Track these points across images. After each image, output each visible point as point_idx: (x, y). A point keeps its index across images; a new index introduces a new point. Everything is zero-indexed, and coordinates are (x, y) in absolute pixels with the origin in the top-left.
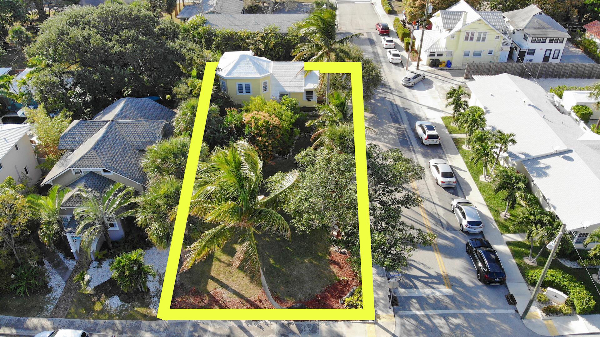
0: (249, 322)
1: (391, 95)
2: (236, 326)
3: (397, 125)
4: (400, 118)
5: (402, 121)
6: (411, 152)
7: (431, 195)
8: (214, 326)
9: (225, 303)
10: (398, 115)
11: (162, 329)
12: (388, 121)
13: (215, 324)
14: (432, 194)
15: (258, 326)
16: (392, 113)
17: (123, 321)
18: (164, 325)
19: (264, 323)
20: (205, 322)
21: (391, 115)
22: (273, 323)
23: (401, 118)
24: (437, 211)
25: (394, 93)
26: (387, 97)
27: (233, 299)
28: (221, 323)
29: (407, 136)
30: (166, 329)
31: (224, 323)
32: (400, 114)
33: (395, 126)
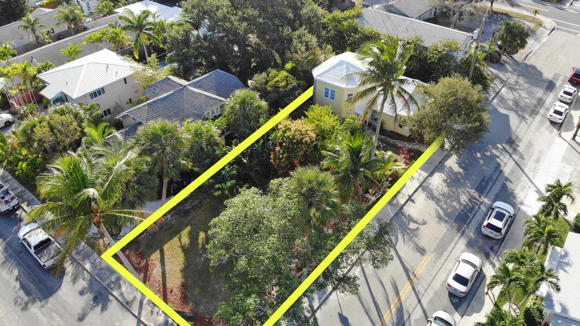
0: (150, 302)
1: (508, 156)
2: (139, 299)
3: (476, 195)
4: (488, 189)
5: (487, 194)
6: (459, 232)
7: (426, 291)
8: (127, 288)
9: (149, 276)
10: (490, 184)
11: (98, 267)
12: (471, 185)
13: (129, 287)
14: (428, 291)
15: (151, 310)
16: (486, 179)
17: (86, 246)
18: (103, 265)
19: (158, 311)
20: (125, 281)
21: (483, 180)
22: (163, 315)
23: (490, 189)
24: (413, 311)
25: (513, 156)
26: (501, 158)
27: (157, 277)
28: (133, 289)
29: (474, 212)
30: (101, 269)
31: (135, 291)
32: (494, 184)
33: (474, 194)
